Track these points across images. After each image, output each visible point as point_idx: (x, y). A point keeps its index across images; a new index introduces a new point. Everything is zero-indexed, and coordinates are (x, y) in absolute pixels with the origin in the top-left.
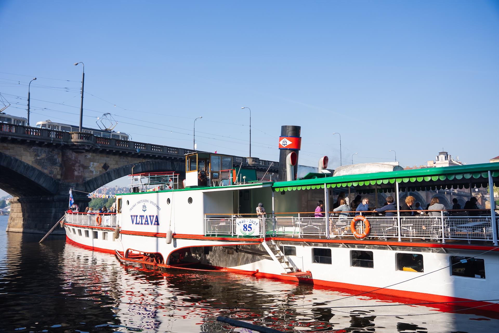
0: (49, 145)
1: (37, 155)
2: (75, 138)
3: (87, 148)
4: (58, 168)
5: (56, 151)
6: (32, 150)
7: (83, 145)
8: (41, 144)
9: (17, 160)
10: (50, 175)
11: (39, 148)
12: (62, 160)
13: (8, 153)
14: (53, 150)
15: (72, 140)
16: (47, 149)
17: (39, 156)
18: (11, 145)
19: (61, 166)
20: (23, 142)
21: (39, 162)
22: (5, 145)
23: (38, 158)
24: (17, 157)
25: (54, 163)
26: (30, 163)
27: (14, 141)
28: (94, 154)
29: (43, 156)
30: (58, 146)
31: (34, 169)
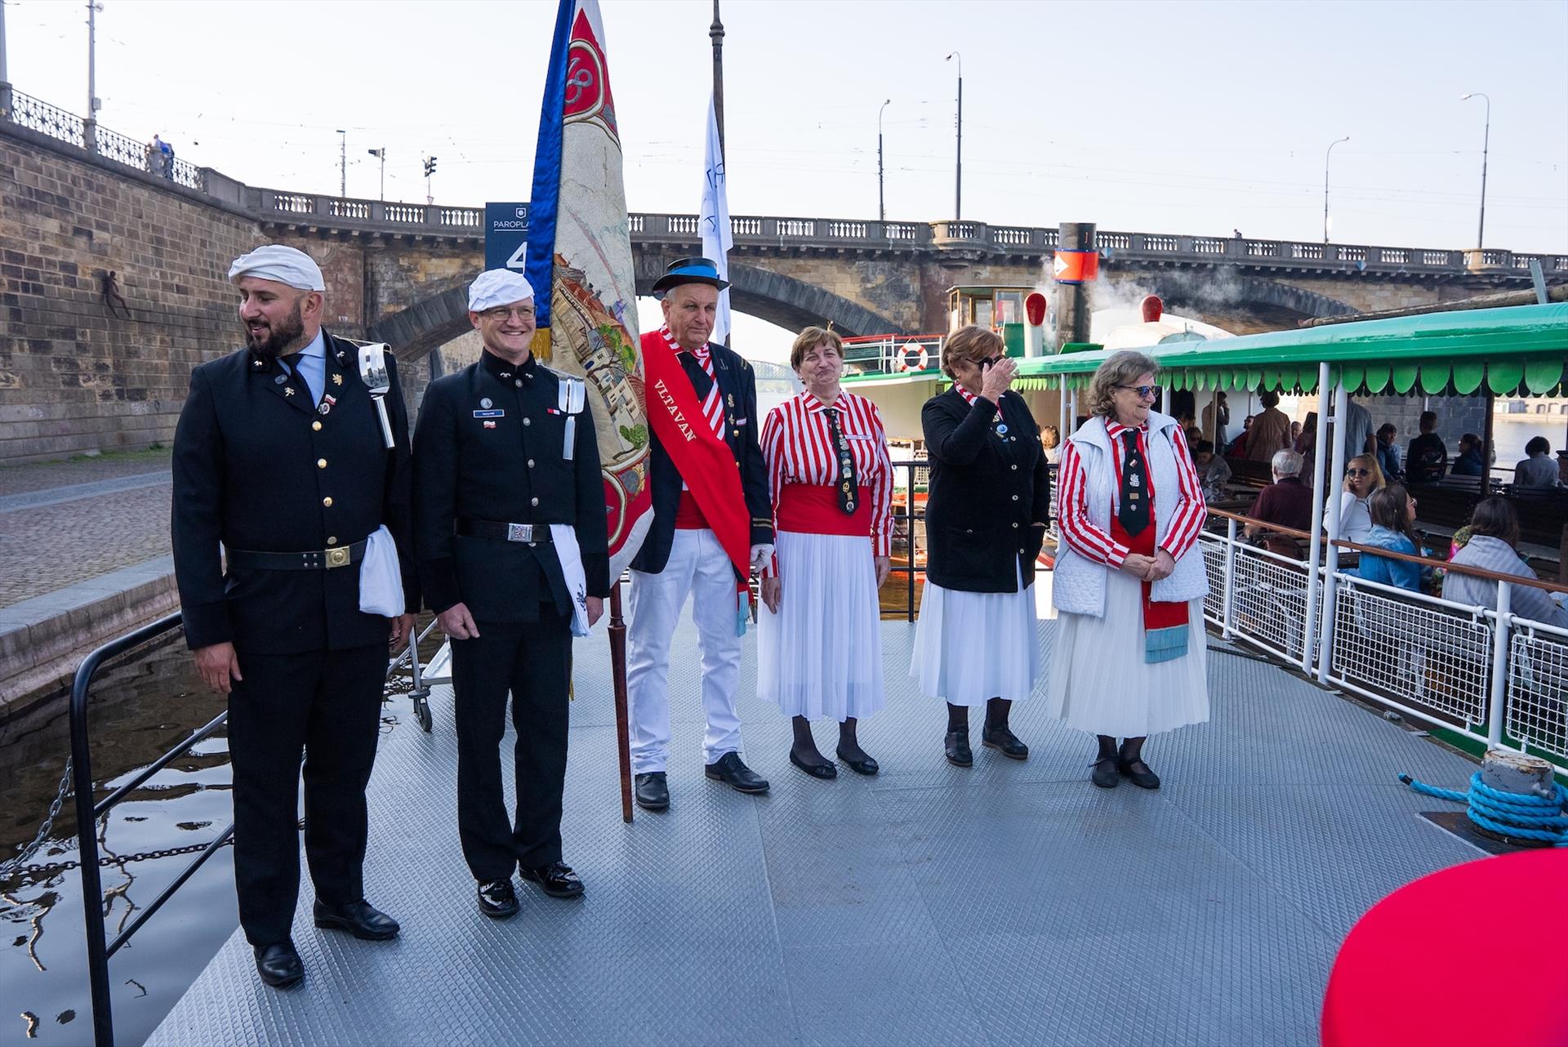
0: (887, 256)
1: (865, 280)
2: (940, 238)
3: (969, 256)
4: (914, 305)
5: (907, 267)
6: (854, 269)
7: (958, 249)
8: (869, 255)
9: (824, 293)
10: (894, 323)
11: (871, 263)
12: (922, 287)
13: (806, 279)
14: (901, 266)
15: (935, 241)
16: (887, 265)
17: (869, 281)
18: (811, 263)
19: (919, 301)
20: (831, 254)
21: (869, 294)
22: (801, 262)
23: (869, 286)
24: (825, 287)
25: (902, 294)
26: (853, 299)
27: (814, 253)
28: (998, 269)
29: (880, 279)
30: (906, 255)
31: (860, 310)
